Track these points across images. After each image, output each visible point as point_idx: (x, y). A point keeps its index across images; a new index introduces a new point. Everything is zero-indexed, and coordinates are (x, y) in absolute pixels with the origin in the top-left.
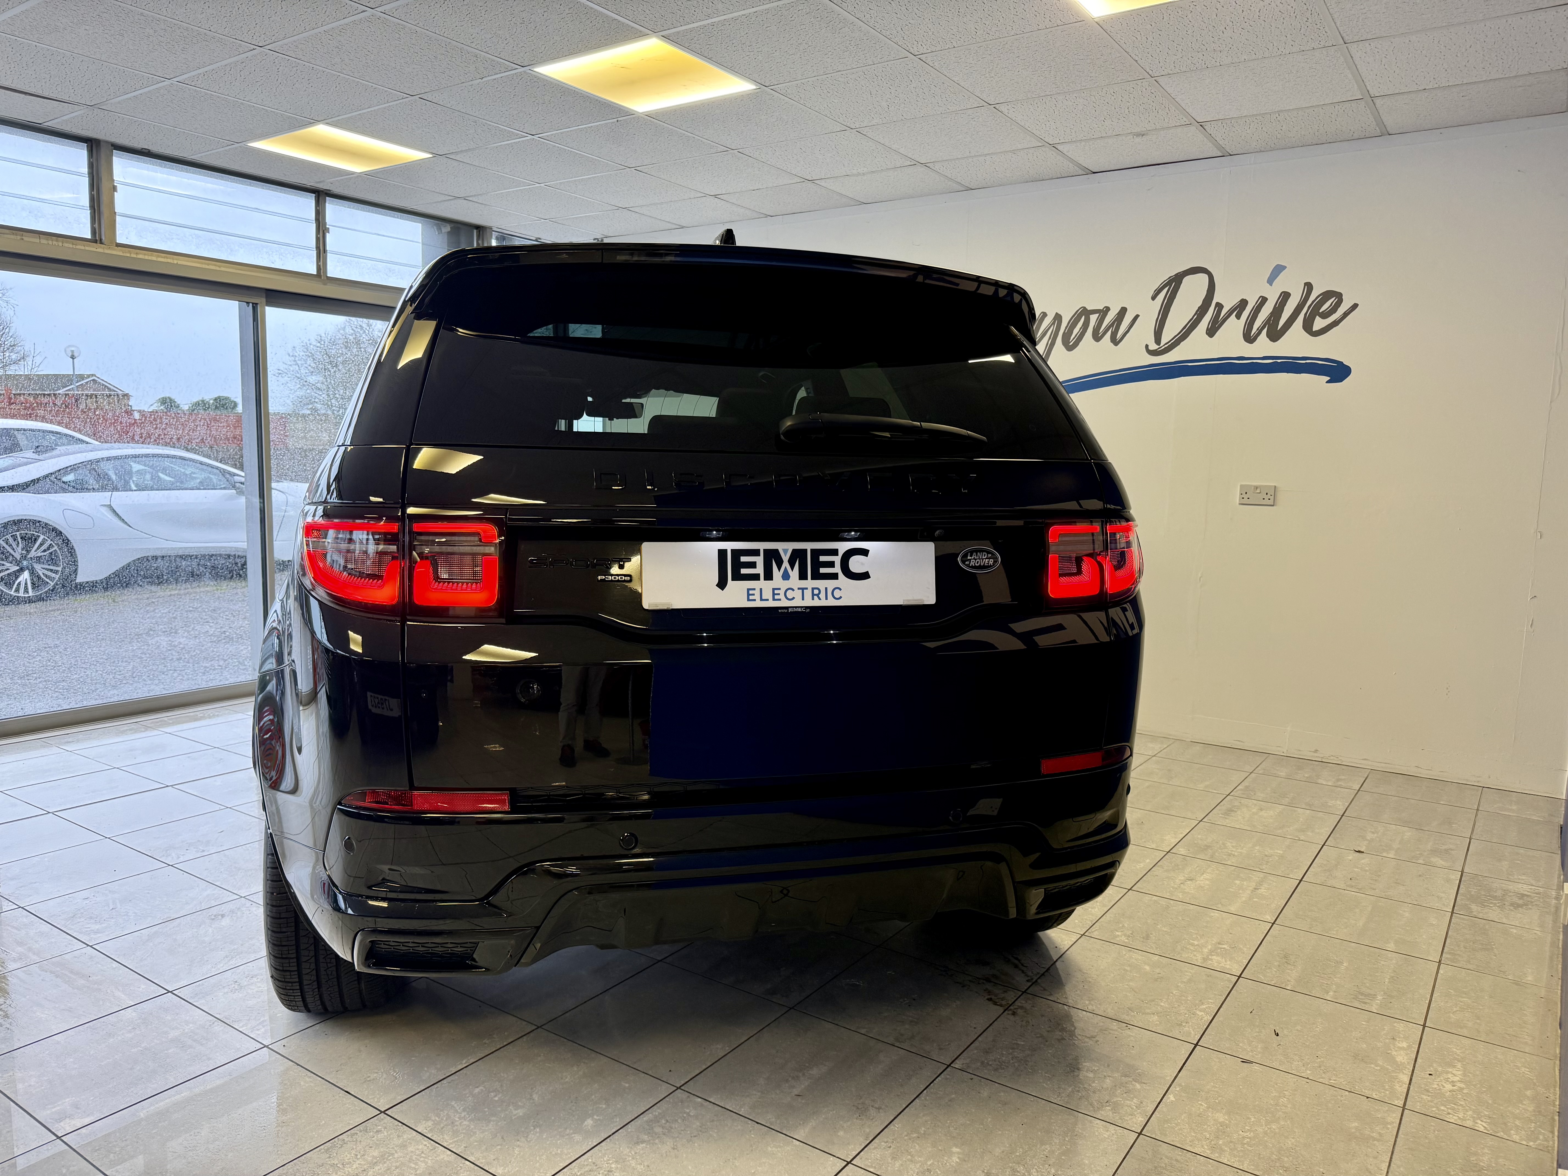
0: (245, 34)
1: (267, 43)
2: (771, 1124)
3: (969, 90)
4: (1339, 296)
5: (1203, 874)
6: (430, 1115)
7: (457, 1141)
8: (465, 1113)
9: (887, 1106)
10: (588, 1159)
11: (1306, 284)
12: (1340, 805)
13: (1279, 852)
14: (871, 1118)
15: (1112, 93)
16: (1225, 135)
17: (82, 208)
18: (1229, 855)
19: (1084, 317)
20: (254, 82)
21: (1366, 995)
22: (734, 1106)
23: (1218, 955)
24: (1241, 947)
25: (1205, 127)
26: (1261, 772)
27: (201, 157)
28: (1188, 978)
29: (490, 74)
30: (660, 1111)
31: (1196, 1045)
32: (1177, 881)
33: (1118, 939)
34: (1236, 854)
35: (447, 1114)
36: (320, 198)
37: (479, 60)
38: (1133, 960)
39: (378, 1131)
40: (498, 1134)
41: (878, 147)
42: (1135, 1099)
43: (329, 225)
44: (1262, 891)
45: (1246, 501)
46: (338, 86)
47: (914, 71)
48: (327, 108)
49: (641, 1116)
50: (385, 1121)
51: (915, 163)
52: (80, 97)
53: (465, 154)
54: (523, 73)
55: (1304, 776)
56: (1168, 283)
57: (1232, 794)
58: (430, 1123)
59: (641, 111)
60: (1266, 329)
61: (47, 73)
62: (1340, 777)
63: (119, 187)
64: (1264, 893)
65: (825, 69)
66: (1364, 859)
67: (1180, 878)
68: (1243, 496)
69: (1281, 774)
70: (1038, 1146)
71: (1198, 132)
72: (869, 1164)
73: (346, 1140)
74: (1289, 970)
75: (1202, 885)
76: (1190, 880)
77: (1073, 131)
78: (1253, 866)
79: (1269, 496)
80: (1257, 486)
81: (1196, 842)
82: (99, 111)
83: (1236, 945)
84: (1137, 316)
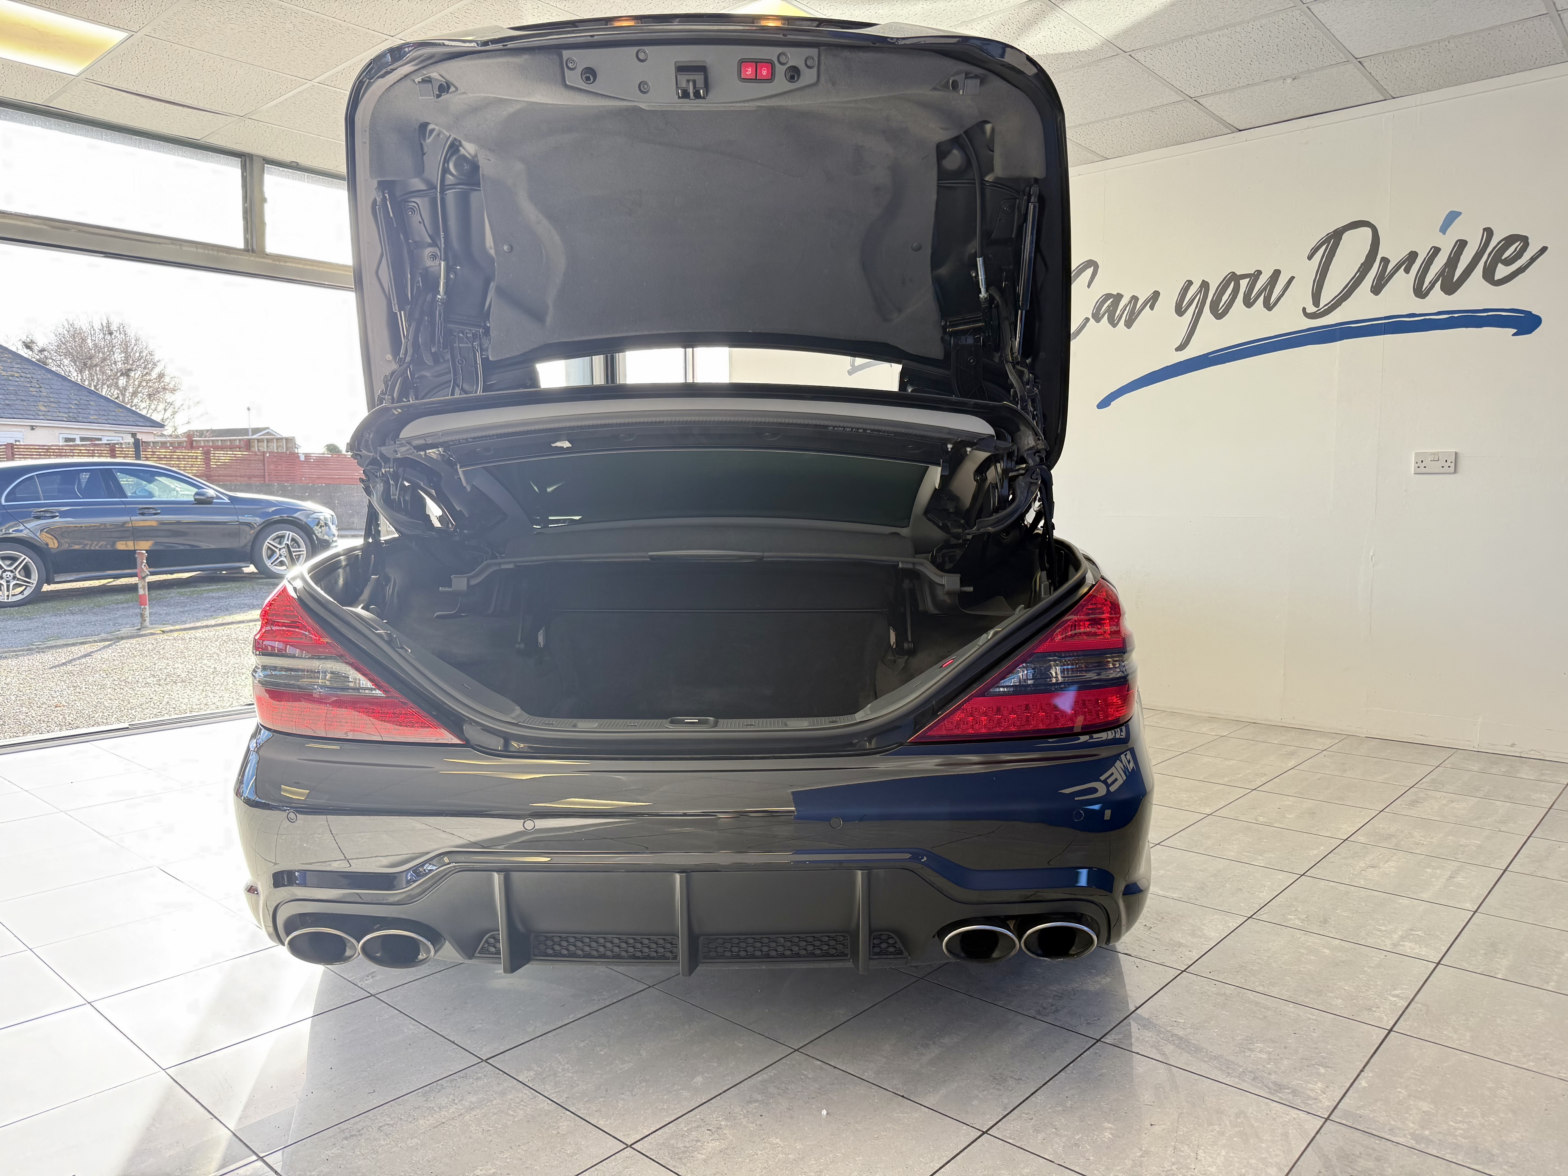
0: (377, 22)
1: (398, 31)
2: (897, 1090)
4: (1525, 240)
5: (1388, 861)
6: (532, 1065)
7: (559, 1092)
8: (569, 1065)
9: (1028, 1078)
10: (696, 1115)
12: (1545, 798)
13: (1476, 842)
14: (1010, 1089)
15: (1259, 27)
16: (1387, 72)
17: (237, 220)
18: (1418, 844)
19: (1232, 284)
22: (857, 1071)
23: (1411, 941)
24: (1439, 934)
25: (1364, 64)
26: (1449, 766)
28: (1376, 962)
30: (776, 1072)
31: (1390, 1031)
32: (1357, 868)
33: (1291, 923)
34: (1425, 843)
35: (550, 1065)
38: (1309, 944)
39: (478, 1079)
40: (602, 1087)
42: (1320, 1083)
44: (1459, 879)
45: (1422, 470)
49: (755, 1076)
50: (486, 1069)
52: (232, 107)
55: (1501, 770)
56: (1326, 240)
57: (1416, 786)
58: (532, 1073)
60: (1440, 281)
61: (201, 81)
62: (1544, 772)
63: (269, 198)
64: (1461, 882)
67: (1360, 865)
68: (1418, 466)
69: (1475, 768)
70: (1205, 1126)
71: (1356, 70)
72: (1008, 1135)
73: (445, 1085)
74: (1498, 958)
75: (1387, 872)
76: (1373, 867)
77: (1216, 79)
78: (1447, 856)
79: (1448, 464)
80: (1434, 454)
81: (1377, 831)
82: (250, 122)
83: (1431, 932)
84: (1293, 278)
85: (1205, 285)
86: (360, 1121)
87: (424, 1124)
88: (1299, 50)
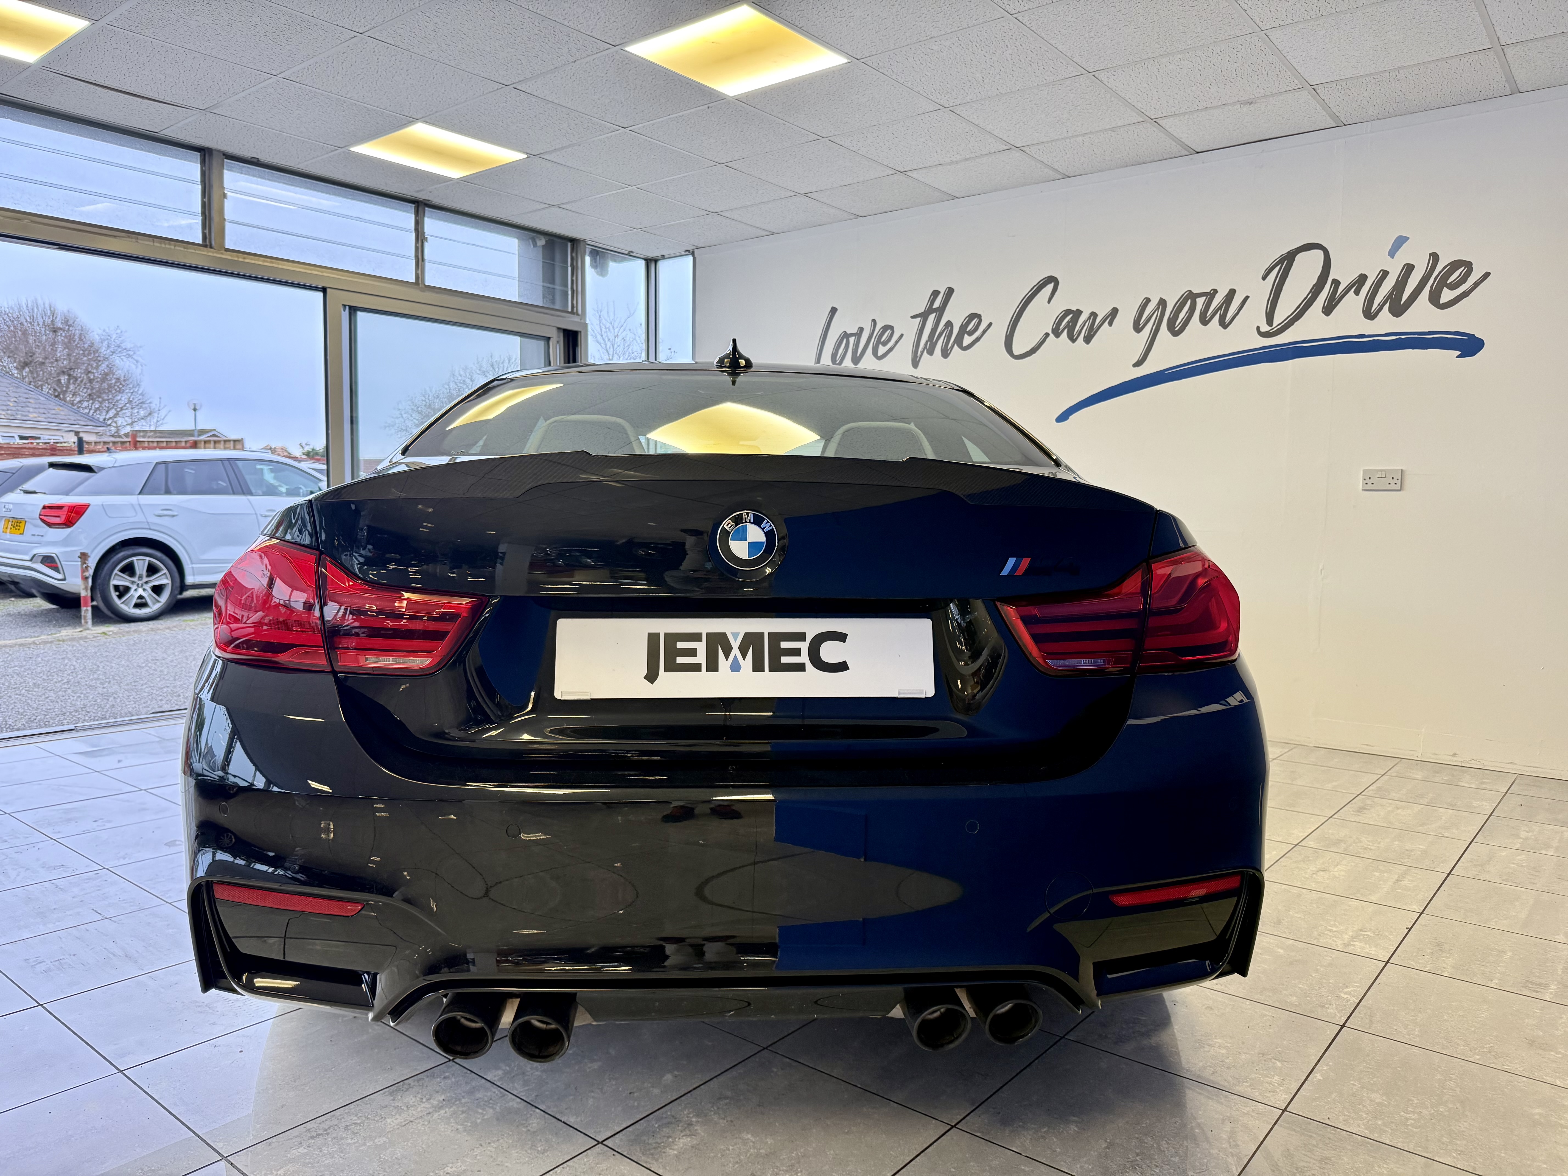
0: (346, 19)
1: (367, 28)
2: (866, 1087)
3: (1068, 55)
4: (1469, 265)
5: (1337, 865)
7: (528, 1090)
9: (994, 1074)
10: (666, 1112)
11: (1431, 255)
12: (1486, 806)
13: (1421, 847)
14: (977, 1084)
15: (1219, 52)
16: (1339, 99)
17: (193, 214)
18: (1366, 849)
19: (1189, 301)
20: (356, 75)
21: (1536, 984)
22: (825, 1068)
23: (1361, 941)
24: (1387, 933)
25: (1318, 91)
26: (1394, 774)
27: (307, 165)
28: (1328, 961)
29: (582, 57)
31: (1343, 1026)
32: (1309, 871)
34: (1372, 848)
36: (420, 209)
37: (572, 39)
38: (1264, 944)
39: (445, 1078)
41: (972, 128)
42: (1277, 1077)
43: (428, 235)
44: (1405, 882)
45: (1369, 486)
46: (435, 76)
47: (1010, 34)
48: (425, 103)
49: (725, 1074)
50: (454, 1068)
51: (1012, 147)
52: (194, 100)
53: (558, 153)
54: (614, 54)
55: (1442, 779)
56: (1280, 262)
57: (1363, 794)
58: (500, 1072)
59: (731, 96)
60: (1388, 304)
61: (163, 73)
62: (1484, 780)
63: (229, 194)
64: (1408, 885)
65: (918, 35)
66: (1519, 855)
67: (1311, 869)
68: (1365, 482)
69: (1417, 776)
70: (1168, 1119)
71: (1310, 97)
72: (976, 1129)
73: (412, 1084)
74: (1444, 957)
75: (1337, 876)
76: (1323, 871)
77: (1176, 101)
78: (1393, 860)
79: (1395, 481)
80: (1381, 471)
81: (1327, 836)
82: (211, 116)
83: (1380, 933)
84: (1247, 297)
85: (1162, 303)
86: (326, 1120)
87: (392, 1123)
88: (1256, 76)
